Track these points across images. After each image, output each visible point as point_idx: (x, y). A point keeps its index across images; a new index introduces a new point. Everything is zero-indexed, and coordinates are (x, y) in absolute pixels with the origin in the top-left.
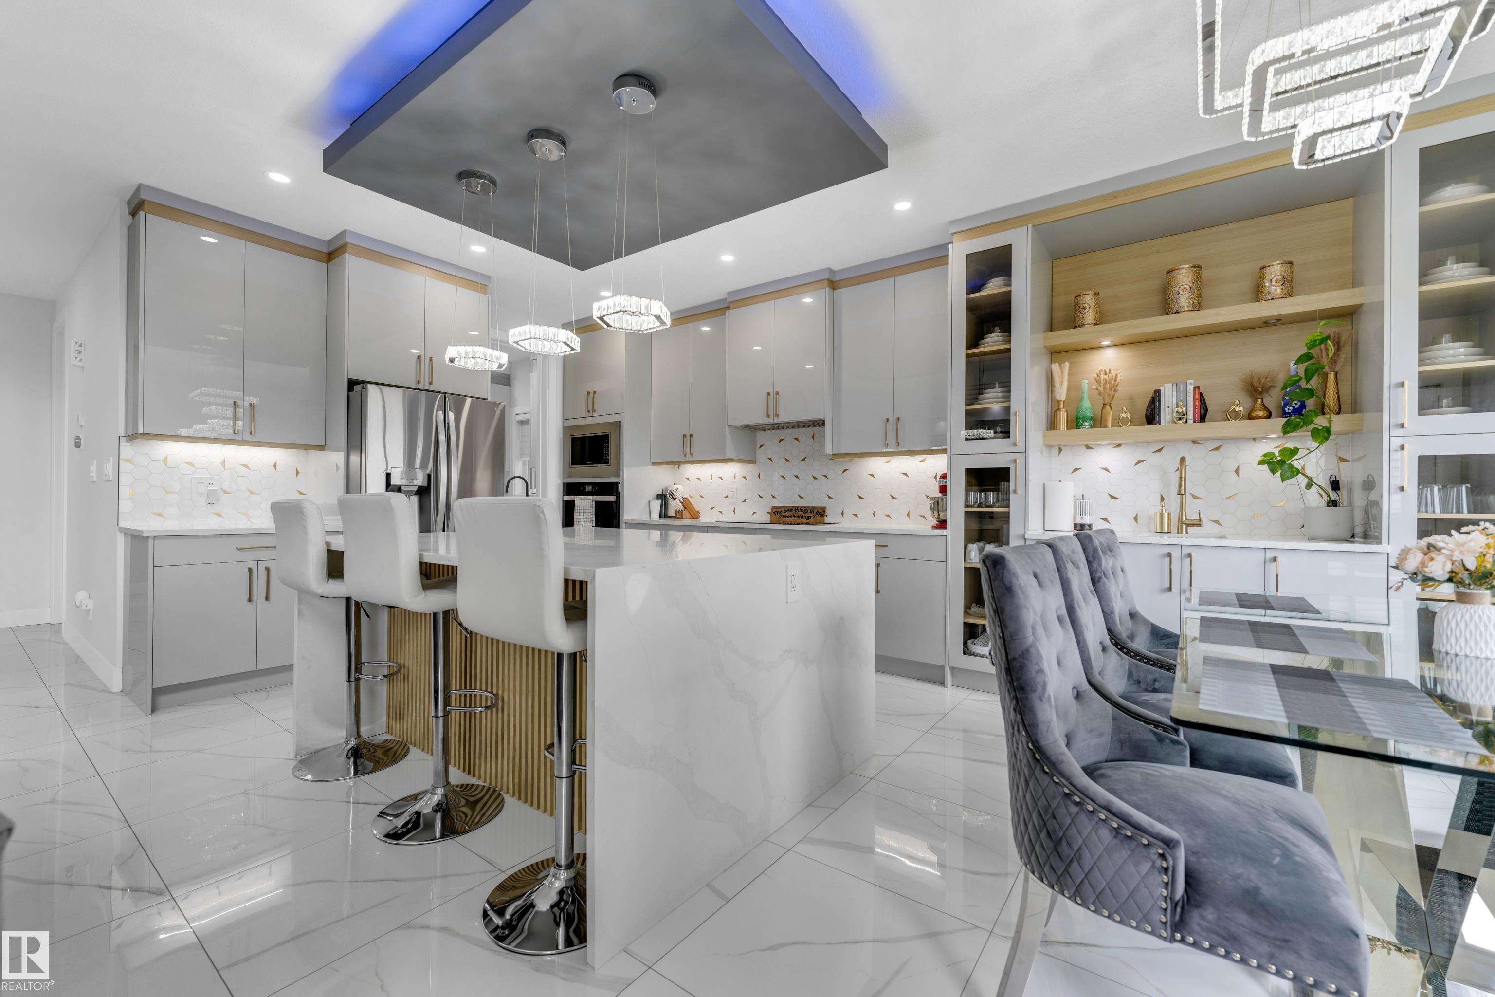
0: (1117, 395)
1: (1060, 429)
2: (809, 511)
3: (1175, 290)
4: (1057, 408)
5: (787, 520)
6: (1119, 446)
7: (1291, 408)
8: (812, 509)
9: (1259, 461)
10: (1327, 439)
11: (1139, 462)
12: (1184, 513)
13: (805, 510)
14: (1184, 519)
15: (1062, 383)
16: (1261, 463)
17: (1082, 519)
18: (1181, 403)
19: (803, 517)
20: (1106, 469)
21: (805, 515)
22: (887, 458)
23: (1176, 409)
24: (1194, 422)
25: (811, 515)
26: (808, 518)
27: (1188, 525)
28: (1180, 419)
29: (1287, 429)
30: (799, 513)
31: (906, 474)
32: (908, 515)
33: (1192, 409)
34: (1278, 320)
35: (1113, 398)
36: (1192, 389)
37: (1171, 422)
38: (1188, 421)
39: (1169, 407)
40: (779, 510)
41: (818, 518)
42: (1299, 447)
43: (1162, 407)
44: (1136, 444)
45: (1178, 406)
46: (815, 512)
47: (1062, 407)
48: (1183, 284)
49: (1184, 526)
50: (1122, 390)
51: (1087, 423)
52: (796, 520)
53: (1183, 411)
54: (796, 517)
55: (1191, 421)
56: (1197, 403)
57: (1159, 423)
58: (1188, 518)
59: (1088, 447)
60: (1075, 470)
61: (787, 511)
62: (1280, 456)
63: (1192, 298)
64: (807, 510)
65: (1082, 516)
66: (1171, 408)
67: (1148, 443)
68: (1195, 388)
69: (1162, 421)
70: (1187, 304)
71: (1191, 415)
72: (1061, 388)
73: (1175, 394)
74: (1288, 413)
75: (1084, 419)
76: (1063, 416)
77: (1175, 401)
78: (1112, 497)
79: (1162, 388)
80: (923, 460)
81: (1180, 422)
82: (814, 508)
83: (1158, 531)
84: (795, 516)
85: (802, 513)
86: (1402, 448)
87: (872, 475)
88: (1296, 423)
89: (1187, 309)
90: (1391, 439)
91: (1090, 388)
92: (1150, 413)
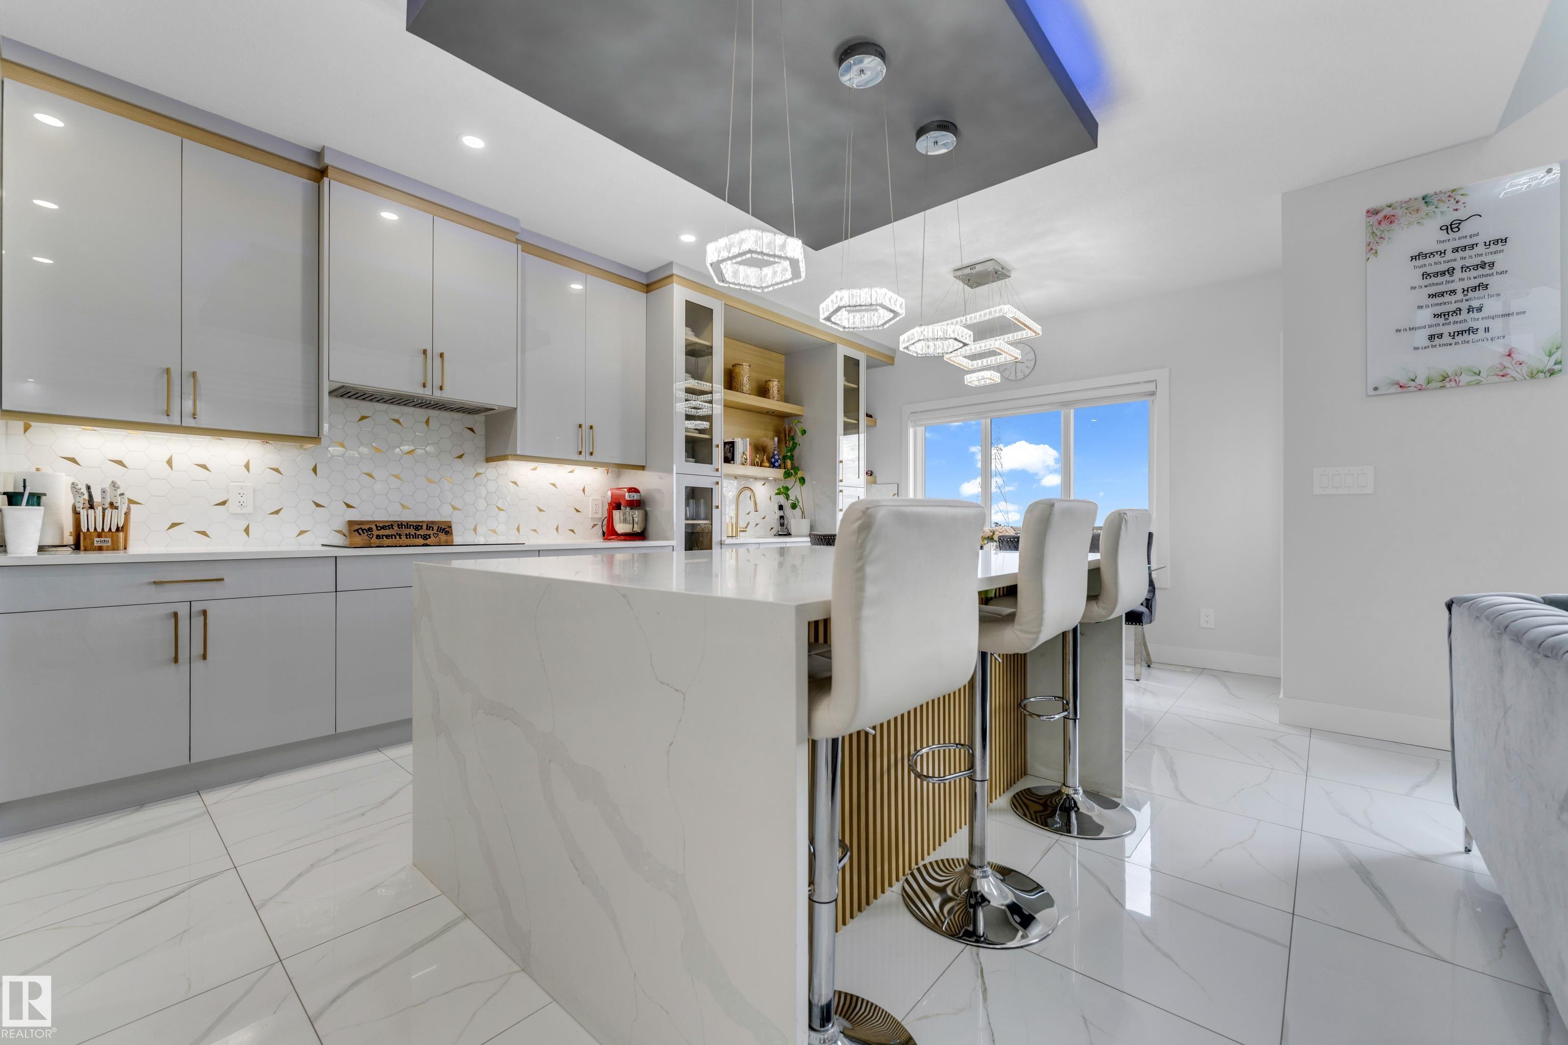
2: (425, 527)
3: (744, 378)
5: (386, 541)
7: (778, 464)
8: (430, 525)
9: (777, 493)
10: (805, 484)
13: (418, 526)
18: (745, 452)
19: (416, 536)
21: (418, 533)
22: (534, 465)
23: (743, 455)
24: (751, 465)
25: (431, 532)
26: (425, 537)
28: (745, 463)
30: (407, 531)
31: (554, 485)
32: (557, 529)
33: (749, 457)
34: (774, 413)
36: (747, 444)
37: (741, 463)
38: (748, 464)
40: (366, 527)
41: (443, 537)
42: (789, 486)
43: (736, 452)
46: (436, 528)
48: (747, 376)
52: (404, 540)
53: (745, 457)
54: (404, 537)
56: (750, 454)
57: (736, 463)
61: (383, 528)
62: (781, 489)
64: (421, 526)
66: (740, 454)
67: (733, 477)
68: (750, 444)
70: (748, 389)
71: (748, 460)
73: (741, 444)
74: (778, 467)
77: (741, 450)
79: (735, 440)
80: (572, 472)
82: (432, 522)
84: (400, 535)
85: (413, 532)
86: (841, 491)
87: (515, 483)
88: (784, 472)
89: (748, 392)
90: (839, 486)
92: (729, 455)
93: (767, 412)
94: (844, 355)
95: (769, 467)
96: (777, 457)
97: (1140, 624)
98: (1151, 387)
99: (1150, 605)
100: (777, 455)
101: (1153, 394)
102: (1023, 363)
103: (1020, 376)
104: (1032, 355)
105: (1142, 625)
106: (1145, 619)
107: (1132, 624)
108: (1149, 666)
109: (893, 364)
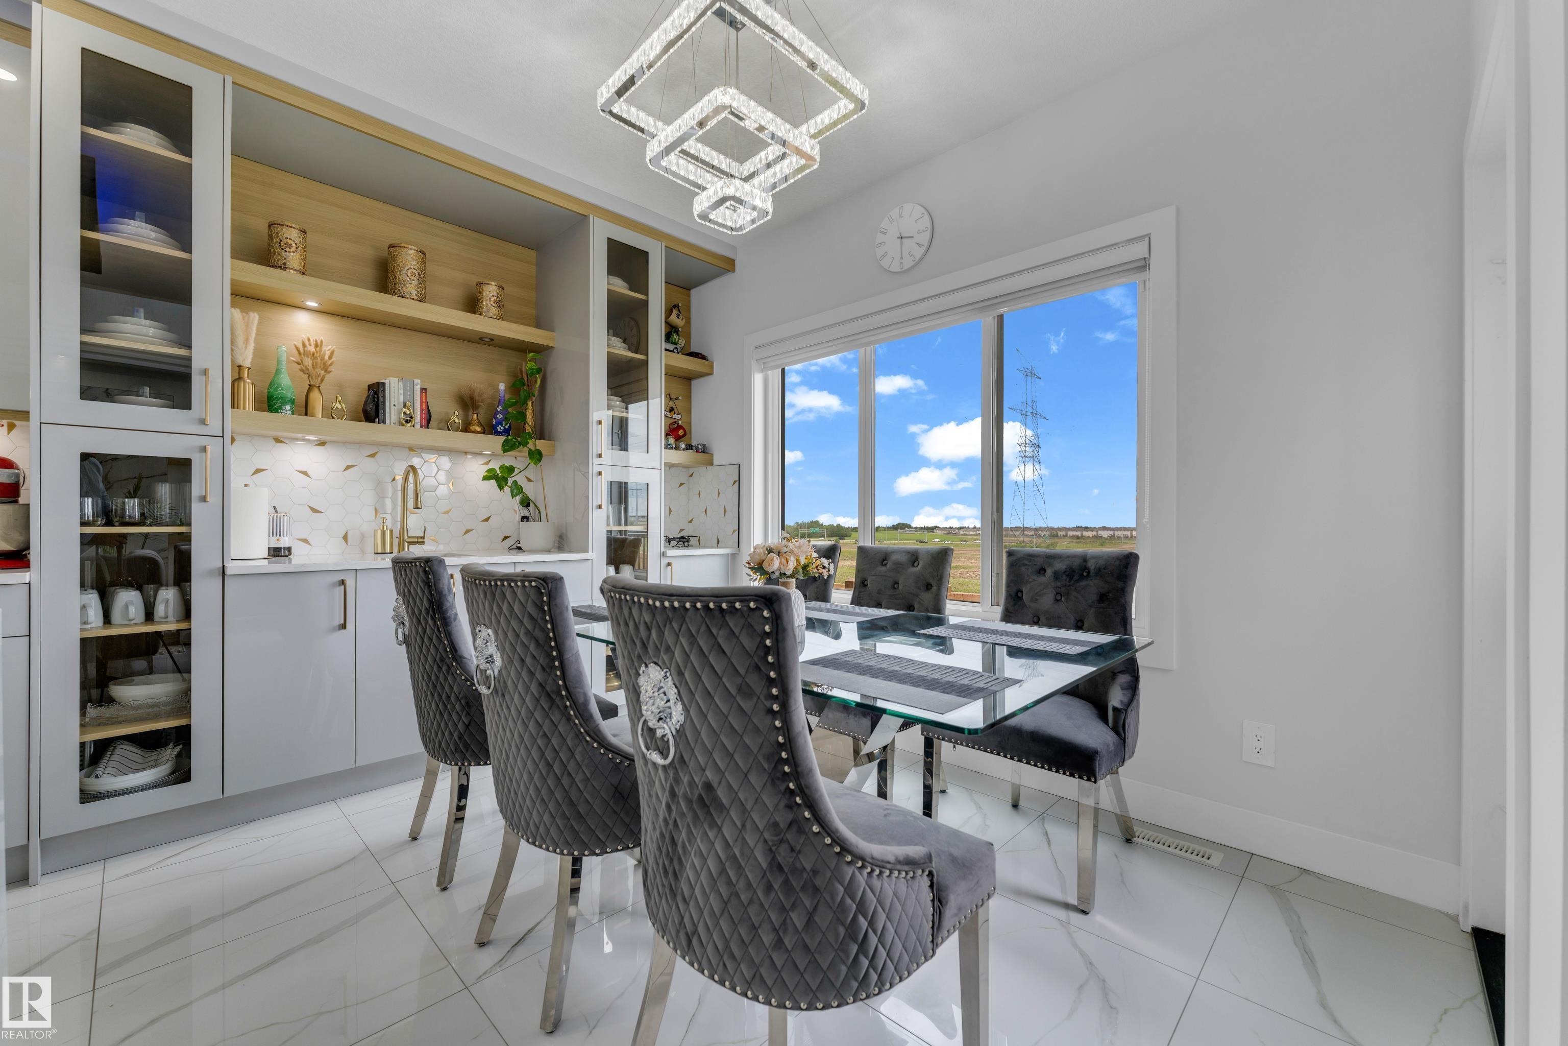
0: (328, 377)
1: (244, 408)
3: (403, 270)
4: (237, 377)
6: (323, 444)
7: (502, 428)
9: (484, 476)
10: (540, 460)
11: (348, 467)
12: (406, 529)
14: (406, 537)
15: (247, 341)
16: (485, 478)
17: (278, 540)
18: (410, 404)
20: (305, 473)
23: (404, 410)
24: (421, 427)
27: (410, 543)
28: (407, 422)
29: (507, 447)
33: (419, 413)
34: (492, 340)
35: (322, 380)
36: (419, 390)
37: (397, 423)
38: (416, 425)
39: (395, 405)
42: (514, 466)
43: (387, 404)
44: (345, 444)
45: (405, 406)
47: (246, 376)
48: (412, 267)
49: (406, 544)
50: (336, 373)
51: (288, 408)
53: (410, 413)
55: (418, 426)
56: (424, 407)
57: (384, 422)
58: (409, 535)
59: (277, 440)
60: (258, 471)
62: (500, 473)
63: (421, 287)
65: (279, 538)
66: (397, 407)
67: (361, 444)
68: (422, 389)
69: (388, 421)
70: (416, 292)
71: (418, 418)
72: (246, 347)
73: (401, 391)
74: (500, 432)
75: (284, 401)
76: (248, 392)
77: (401, 400)
78: (314, 510)
79: (387, 382)
81: (409, 425)
83: (379, 551)
86: (600, 473)
88: (513, 442)
89: (415, 297)
90: (595, 465)
91: (288, 361)
92: (370, 408)
93: (481, 339)
94: (610, 240)
95: (484, 433)
96: (500, 416)
97: (1089, 780)
98: (1138, 251)
99: (1121, 722)
100: (501, 412)
101: (1143, 265)
102: (912, 237)
103: (908, 263)
104: (926, 222)
105: (1095, 782)
106: (1101, 766)
107: (1072, 775)
108: (1128, 841)
109: (734, 271)
